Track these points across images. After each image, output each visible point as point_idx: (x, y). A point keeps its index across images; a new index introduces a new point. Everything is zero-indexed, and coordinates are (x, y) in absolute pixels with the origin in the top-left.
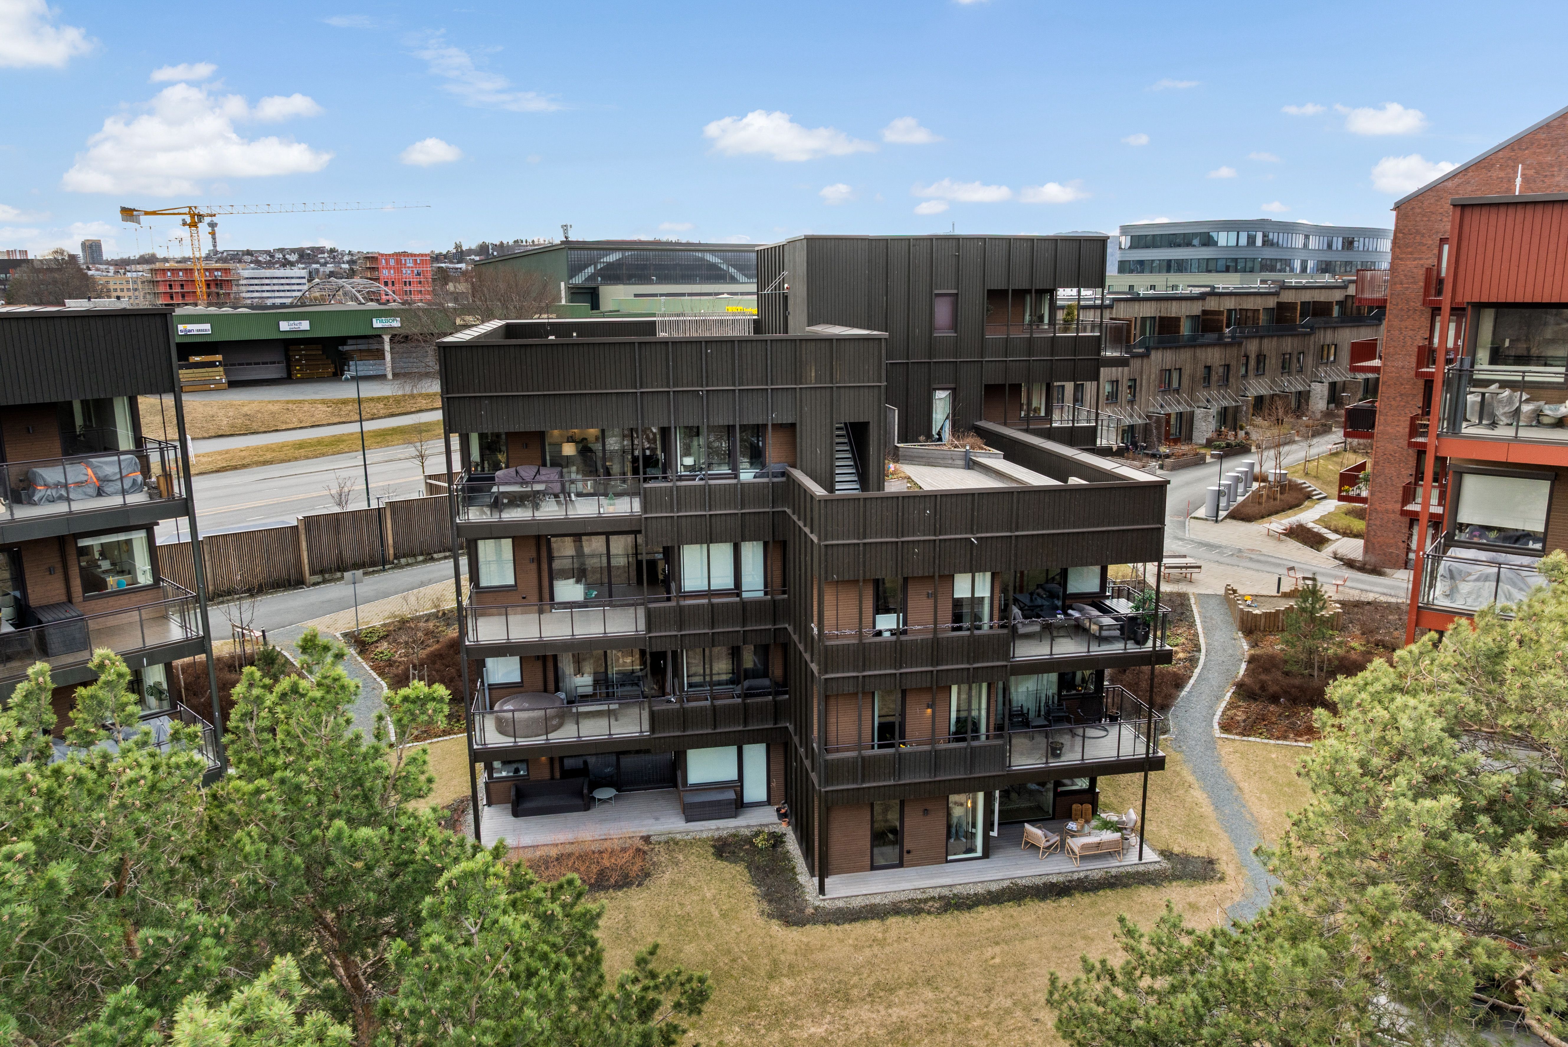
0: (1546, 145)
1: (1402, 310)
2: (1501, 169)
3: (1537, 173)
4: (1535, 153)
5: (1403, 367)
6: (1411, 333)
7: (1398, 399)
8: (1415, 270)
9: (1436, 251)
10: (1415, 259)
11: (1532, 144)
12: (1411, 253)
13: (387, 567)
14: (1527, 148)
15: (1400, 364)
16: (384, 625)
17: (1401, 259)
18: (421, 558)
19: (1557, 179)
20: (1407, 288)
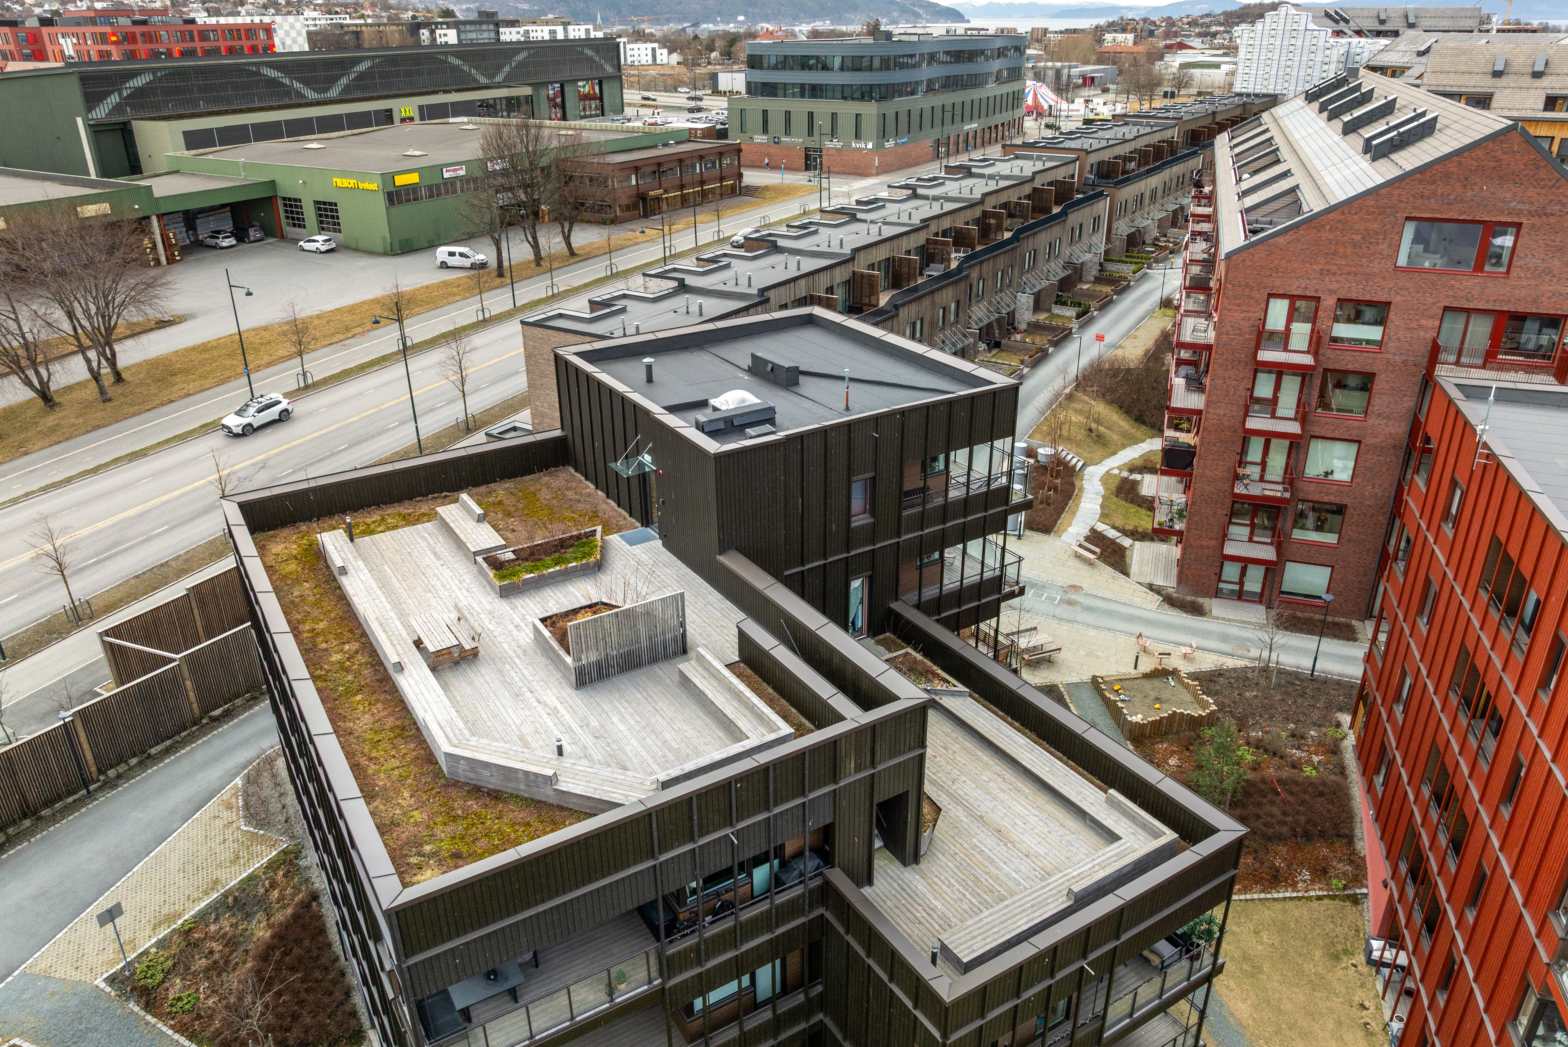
0: (1374, 213)
1: (1227, 360)
2: (1330, 230)
3: (1364, 239)
4: (1362, 219)
5: (1225, 415)
6: (1234, 383)
7: (1218, 445)
8: (1242, 323)
9: (1263, 306)
10: (1244, 311)
11: (1361, 209)
12: (1239, 305)
13: (92, 787)
14: (1356, 213)
15: (1222, 412)
16: (161, 944)
17: (1228, 310)
18: (134, 761)
19: (1381, 247)
20: (1233, 339)
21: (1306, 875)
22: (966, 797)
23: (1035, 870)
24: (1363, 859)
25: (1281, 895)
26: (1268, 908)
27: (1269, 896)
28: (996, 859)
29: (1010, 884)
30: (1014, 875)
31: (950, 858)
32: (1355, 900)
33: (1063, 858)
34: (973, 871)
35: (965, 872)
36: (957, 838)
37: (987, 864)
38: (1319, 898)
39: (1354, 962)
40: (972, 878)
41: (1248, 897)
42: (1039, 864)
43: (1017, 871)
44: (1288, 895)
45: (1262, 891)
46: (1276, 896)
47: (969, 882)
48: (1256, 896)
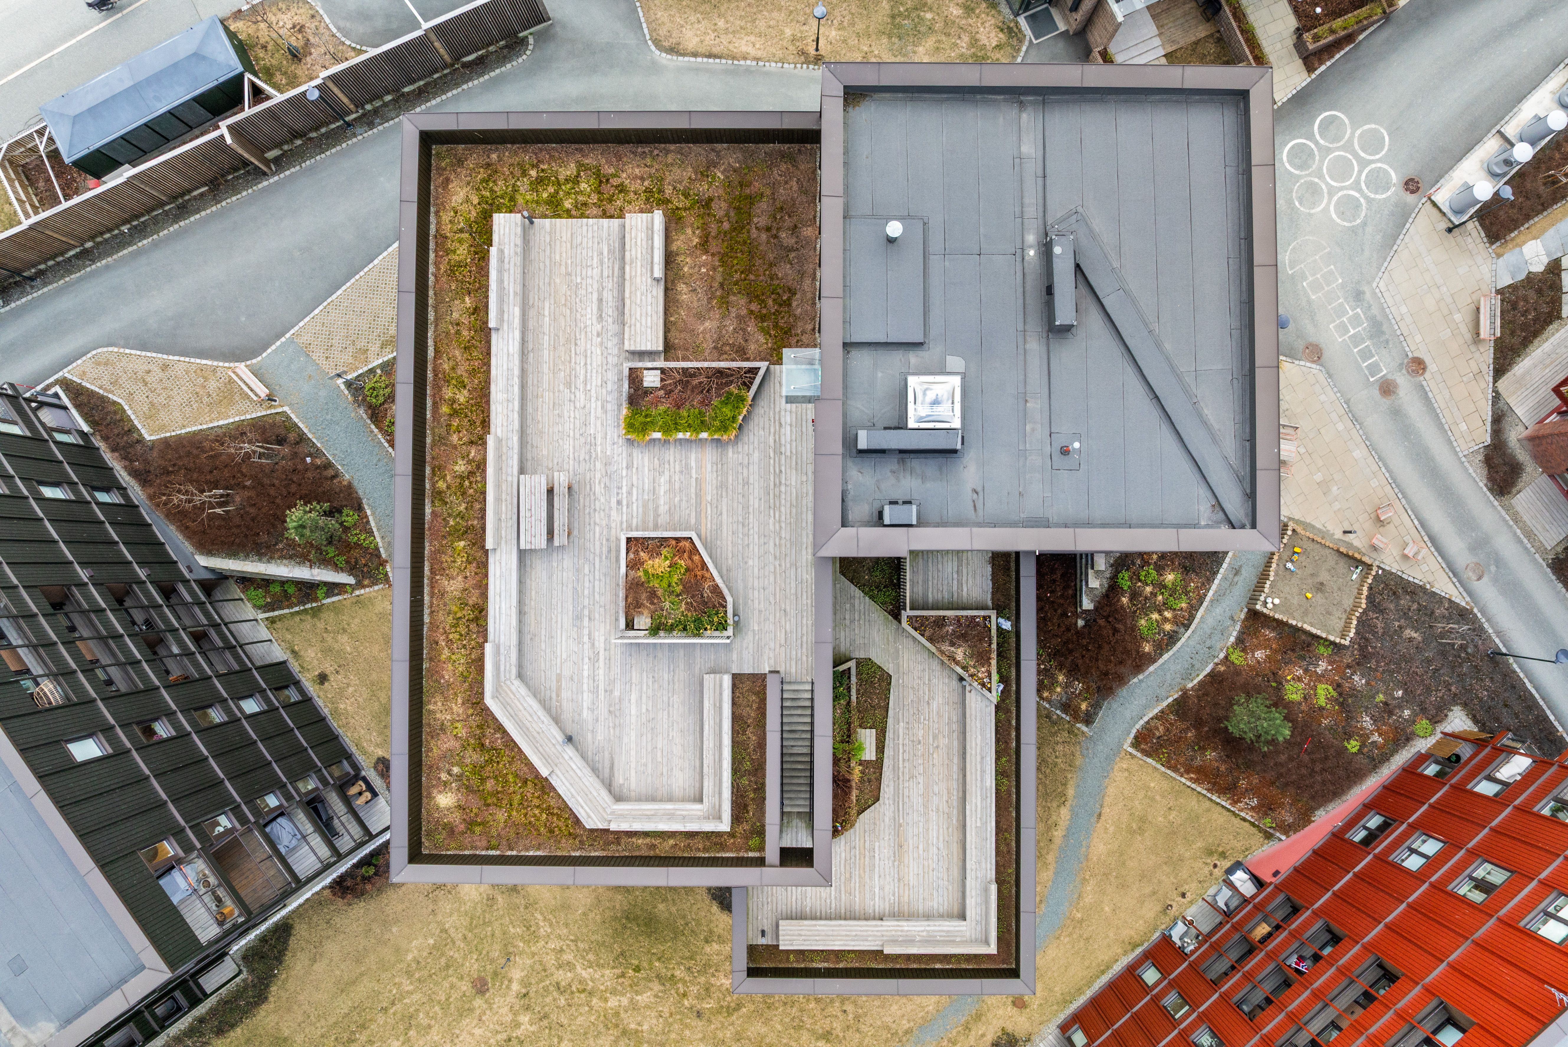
18: (388, 98)
21: (1255, 802)
22: (906, 800)
23: (894, 895)
24: (1310, 822)
25: (1218, 800)
26: (1199, 801)
27: (1209, 795)
28: (877, 869)
29: (867, 896)
30: (877, 890)
31: (848, 848)
32: (1268, 836)
33: (921, 897)
34: (853, 870)
35: (848, 867)
36: (867, 834)
37: (867, 869)
38: (1244, 820)
39: (1218, 863)
40: (848, 875)
41: (1193, 786)
42: (901, 891)
43: (882, 888)
44: (1224, 803)
45: (1208, 790)
46: (1214, 798)
47: (843, 878)
48: (1199, 789)
